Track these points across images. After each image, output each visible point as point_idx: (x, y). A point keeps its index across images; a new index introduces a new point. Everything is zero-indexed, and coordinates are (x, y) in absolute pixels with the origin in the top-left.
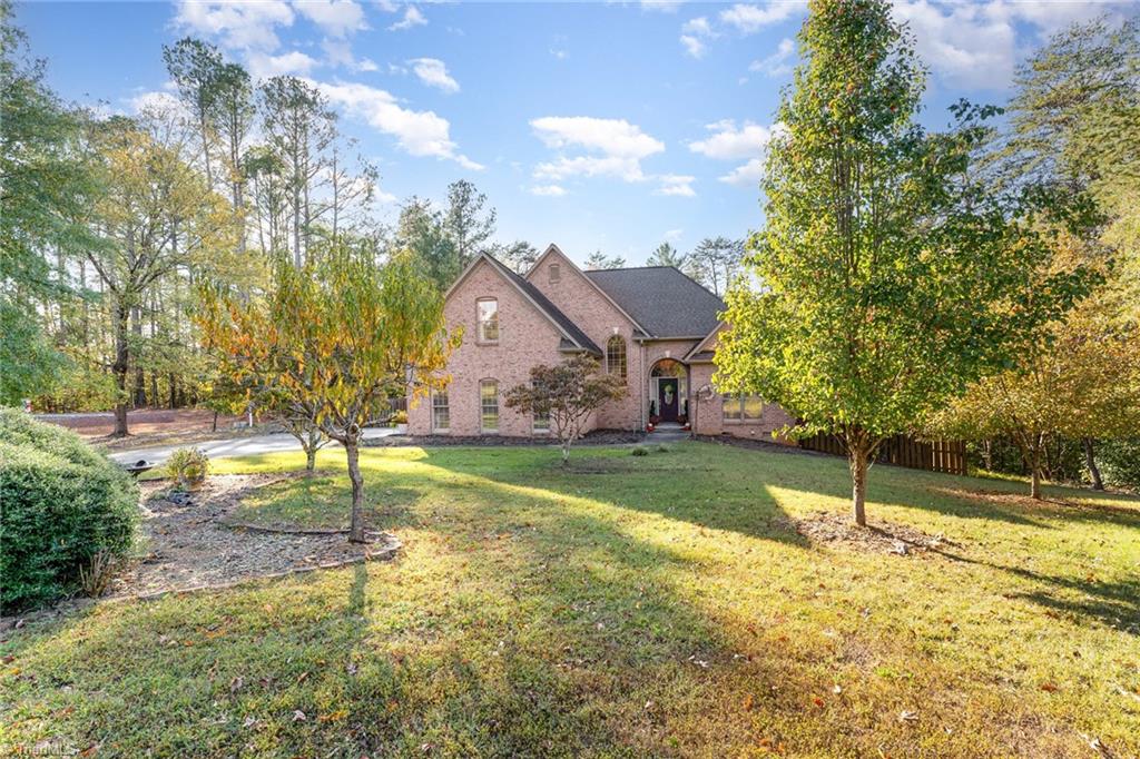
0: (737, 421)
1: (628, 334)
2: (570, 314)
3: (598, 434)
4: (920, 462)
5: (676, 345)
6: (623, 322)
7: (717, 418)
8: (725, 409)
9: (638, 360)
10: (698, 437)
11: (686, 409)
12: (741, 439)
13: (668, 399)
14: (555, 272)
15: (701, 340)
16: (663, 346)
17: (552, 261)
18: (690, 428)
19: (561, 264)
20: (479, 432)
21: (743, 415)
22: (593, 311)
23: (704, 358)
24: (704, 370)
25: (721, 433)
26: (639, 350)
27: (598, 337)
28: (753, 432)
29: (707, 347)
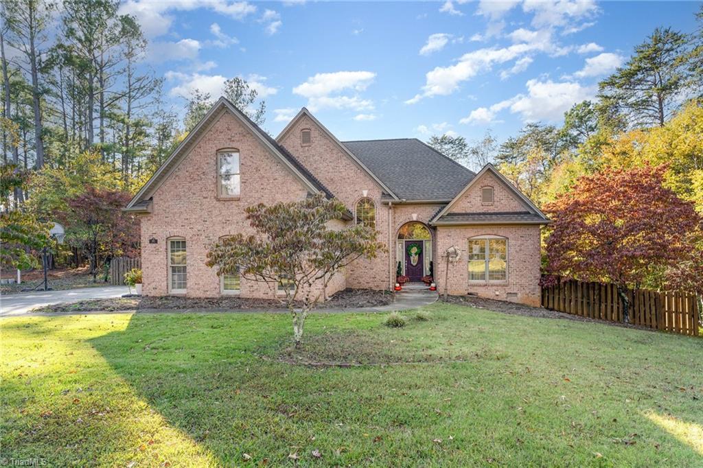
0: (482, 282)
1: (376, 197)
2: (320, 177)
3: (346, 296)
4: (654, 323)
5: (422, 208)
6: (372, 185)
7: (463, 279)
8: (471, 269)
9: (386, 223)
10: (447, 299)
11: (431, 270)
12: (487, 300)
13: (414, 260)
14: (306, 137)
15: (447, 203)
16: (410, 209)
17: (304, 125)
18: (435, 288)
19: (313, 129)
20: (219, 293)
21: (487, 276)
22: (344, 174)
23: (451, 221)
24: (450, 232)
25: (466, 293)
26: (387, 213)
27: (348, 200)
28: (497, 293)
29: (454, 210)
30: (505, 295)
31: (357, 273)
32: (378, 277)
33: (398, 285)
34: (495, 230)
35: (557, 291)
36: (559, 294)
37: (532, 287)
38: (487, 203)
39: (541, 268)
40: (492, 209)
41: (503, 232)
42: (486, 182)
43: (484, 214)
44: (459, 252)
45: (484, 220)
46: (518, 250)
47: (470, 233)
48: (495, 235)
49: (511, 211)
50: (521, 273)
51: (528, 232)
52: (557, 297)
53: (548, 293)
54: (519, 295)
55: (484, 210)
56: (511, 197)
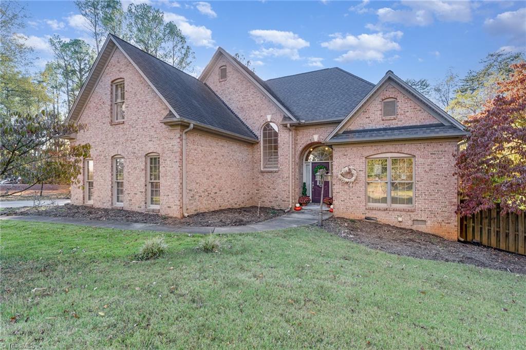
0: (382, 206)
1: (279, 120)
5: (323, 128)
6: (274, 110)
7: (360, 202)
9: (287, 145)
14: (223, 72)
15: (343, 120)
16: (311, 130)
17: (221, 63)
18: (333, 211)
19: (228, 64)
21: (389, 200)
22: (251, 102)
23: (346, 138)
24: (346, 151)
25: (364, 217)
26: (288, 135)
27: (255, 125)
28: (400, 219)
29: (350, 127)
30: (410, 222)
31: (262, 192)
32: (279, 197)
33: (298, 205)
34: (399, 147)
35: (486, 221)
36: (490, 225)
37: (446, 214)
38: (388, 118)
39: (458, 192)
40: (394, 124)
41: (407, 149)
42: (388, 94)
43: (385, 129)
44: (353, 172)
45: (383, 136)
46: (427, 170)
47: (369, 151)
48: (398, 153)
49: (419, 124)
50: (432, 197)
51: (441, 148)
52: (487, 228)
53: (473, 222)
54: (429, 223)
55: (385, 125)
56: (419, 108)
